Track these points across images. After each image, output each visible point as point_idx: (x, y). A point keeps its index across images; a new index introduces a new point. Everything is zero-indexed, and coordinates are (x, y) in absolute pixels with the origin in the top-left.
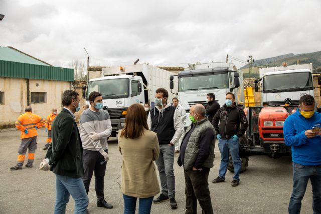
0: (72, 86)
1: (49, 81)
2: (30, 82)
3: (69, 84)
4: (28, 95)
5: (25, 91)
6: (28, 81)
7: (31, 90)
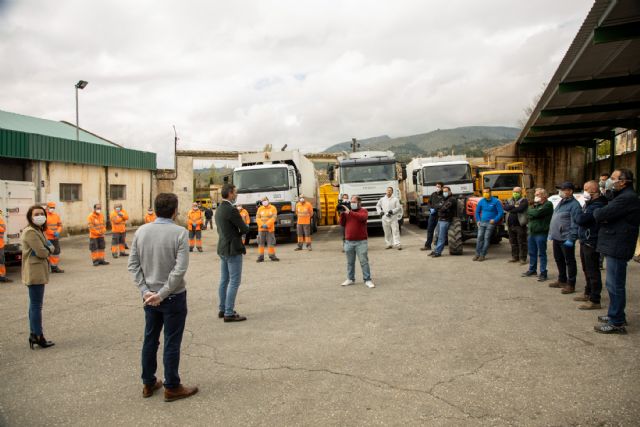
0: (154, 177)
1: (129, 169)
2: (109, 171)
3: (149, 174)
4: (107, 189)
5: (104, 183)
6: (106, 169)
7: (111, 182)
